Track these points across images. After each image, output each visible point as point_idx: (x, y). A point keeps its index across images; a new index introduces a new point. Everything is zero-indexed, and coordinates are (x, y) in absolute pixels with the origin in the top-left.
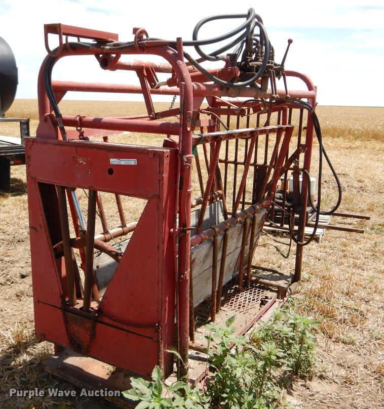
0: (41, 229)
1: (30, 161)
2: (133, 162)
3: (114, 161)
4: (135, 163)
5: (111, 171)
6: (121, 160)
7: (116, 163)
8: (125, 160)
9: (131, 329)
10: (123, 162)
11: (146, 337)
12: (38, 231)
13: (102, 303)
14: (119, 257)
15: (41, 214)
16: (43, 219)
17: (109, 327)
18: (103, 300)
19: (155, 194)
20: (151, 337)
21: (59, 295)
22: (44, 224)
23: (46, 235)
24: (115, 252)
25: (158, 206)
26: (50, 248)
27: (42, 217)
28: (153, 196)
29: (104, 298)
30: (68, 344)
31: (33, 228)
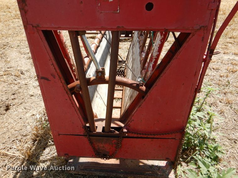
0: (55, 78)
1: (26, 5)
11: (169, 138)
12: (50, 81)
13: (128, 124)
14: (140, 87)
15: (53, 64)
16: (55, 69)
17: (135, 139)
18: (129, 122)
19: (202, 25)
20: (174, 138)
21: (81, 127)
22: (57, 72)
23: (62, 82)
24: (135, 84)
25: (203, 38)
26: (67, 92)
27: (54, 66)
28: (201, 27)
29: (131, 121)
30: (93, 155)
31: (42, 78)
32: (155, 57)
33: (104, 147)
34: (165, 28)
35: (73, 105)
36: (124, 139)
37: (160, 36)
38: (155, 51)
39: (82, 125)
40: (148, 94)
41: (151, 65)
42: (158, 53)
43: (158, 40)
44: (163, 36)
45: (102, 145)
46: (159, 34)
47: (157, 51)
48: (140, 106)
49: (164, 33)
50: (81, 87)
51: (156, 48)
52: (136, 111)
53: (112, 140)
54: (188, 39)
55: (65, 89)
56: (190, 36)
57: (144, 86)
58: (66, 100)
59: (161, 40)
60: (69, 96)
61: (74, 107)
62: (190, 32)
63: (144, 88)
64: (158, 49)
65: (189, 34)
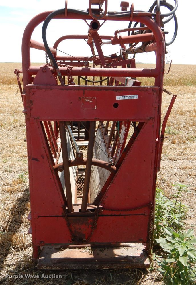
0: (43, 159)
1: (32, 104)
2: (135, 97)
3: (119, 98)
4: (136, 97)
5: (116, 105)
6: (125, 96)
7: (121, 99)
8: (128, 96)
9: (128, 213)
10: (127, 98)
11: (139, 215)
12: (39, 161)
13: (103, 201)
14: (112, 167)
15: (44, 147)
16: (45, 150)
17: (110, 217)
18: (104, 199)
19: (151, 117)
20: (144, 213)
21: (60, 207)
22: (46, 154)
23: (49, 162)
24: (108, 164)
25: (153, 125)
26: (52, 172)
27: (44, 148)
28: (150, 118)
29: (105, 198)
30: (69, 241)
31: (33, 159)
32: (122, 144)
33: (80, 229)
34: (127, 119)
35: (55, 183)
36: (100, 217)
37: (124, 127)
38: (121, 139)
39: (61, 204)
40: (119, 171)
41: (119, 151)
42: (124, 141)
43: (123, 130)
44: (126, 127)
45: (78, 227)
46: (123, 126)
47: (123, 139)
48: (112, 182)
49: (127, 124)
50: (64, 166)
51: (122, 137)
52: (109, 188)
53: (89, 219)
54: (143, 127)
55: (50, 168)
56: (145, 124)
57: (115, 166)
58: (51, 178)
59: (125, 130)
60: (53, 174)
61: (56, 186)
62: (144, 122)
63: (115, 168)
64: (123, 137)
65: (144, 123)
